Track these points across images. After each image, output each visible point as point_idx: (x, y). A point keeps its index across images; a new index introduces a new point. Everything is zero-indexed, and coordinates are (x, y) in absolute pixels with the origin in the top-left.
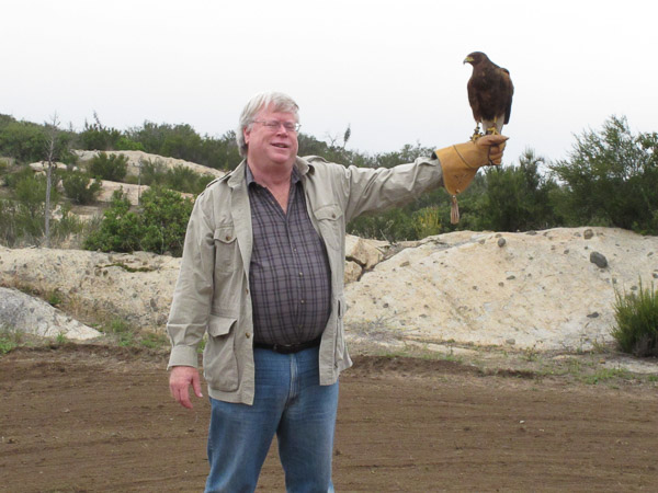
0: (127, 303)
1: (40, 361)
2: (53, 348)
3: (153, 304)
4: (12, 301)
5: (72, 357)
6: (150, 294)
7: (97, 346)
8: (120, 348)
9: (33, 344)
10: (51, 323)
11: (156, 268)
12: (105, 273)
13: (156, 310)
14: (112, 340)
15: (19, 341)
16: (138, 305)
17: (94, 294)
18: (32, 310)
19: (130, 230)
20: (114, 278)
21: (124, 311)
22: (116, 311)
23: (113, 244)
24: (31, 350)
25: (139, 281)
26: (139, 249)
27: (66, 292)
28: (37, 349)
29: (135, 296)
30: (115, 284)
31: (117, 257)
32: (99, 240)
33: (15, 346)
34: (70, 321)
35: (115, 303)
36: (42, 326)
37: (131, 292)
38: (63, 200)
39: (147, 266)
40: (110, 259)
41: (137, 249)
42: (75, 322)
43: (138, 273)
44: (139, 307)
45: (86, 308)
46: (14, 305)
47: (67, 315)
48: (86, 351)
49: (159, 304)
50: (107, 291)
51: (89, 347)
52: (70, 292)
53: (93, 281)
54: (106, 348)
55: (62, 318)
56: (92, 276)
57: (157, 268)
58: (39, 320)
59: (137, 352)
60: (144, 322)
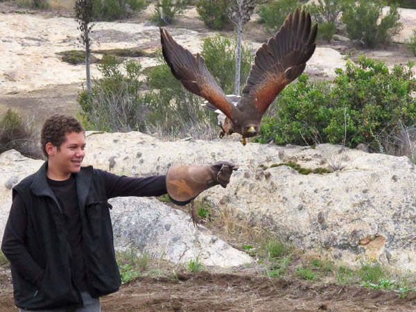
0: (290, 218)
1: (161, 295)
2: (182, 278)
3: (321, 219)
4: (145, 214)
5: (202, 291)
6: (319, 205)
7: (237, 277)
8: (265, 280)
9: (160, 273)
10: (190, 245)
11: (335, 169)
12: (268, 176)
13: (324, 228)
14: (262, 268)
15: (144, 269)
16: (302, 221)
17: (251, 206)
18: (168, 228)
19: (313, 114)
20: (278, 183)
21: (286, 228)
22: (276, 229)
23: (290, 134)
24: (155, 281)
25: (308, 187)
26: (325, 141)
27: (217, 202)
28: (163, 281)
29: (301, 208)
30: (278, 193)
31: (291, 152)
32: (272, 129)
33: (136, 274)
34: (214, 241)
35: (275, 217)
36: (178, 249)
37: (296, 203)
38: (342, 42)
39: (325, 166)
40: (281, 155)
41: (324, 140)
42: (220, 243)
43: (311, 176)
44: (303, 224)
45: (239, 225)
46: (146, 221)
47: (214, 233)
48: (223, 284)
49: (329, 220)
50: (268, 202)
51: (227, 279)
52: (222, 203)
53: (252, 187)
54: (248, 279)
55: (206, 237)
56: (252, 180)
57: (337, 169)
58: (175, 240)
59: (284, 285)
60: (308, 244)
